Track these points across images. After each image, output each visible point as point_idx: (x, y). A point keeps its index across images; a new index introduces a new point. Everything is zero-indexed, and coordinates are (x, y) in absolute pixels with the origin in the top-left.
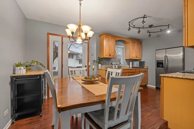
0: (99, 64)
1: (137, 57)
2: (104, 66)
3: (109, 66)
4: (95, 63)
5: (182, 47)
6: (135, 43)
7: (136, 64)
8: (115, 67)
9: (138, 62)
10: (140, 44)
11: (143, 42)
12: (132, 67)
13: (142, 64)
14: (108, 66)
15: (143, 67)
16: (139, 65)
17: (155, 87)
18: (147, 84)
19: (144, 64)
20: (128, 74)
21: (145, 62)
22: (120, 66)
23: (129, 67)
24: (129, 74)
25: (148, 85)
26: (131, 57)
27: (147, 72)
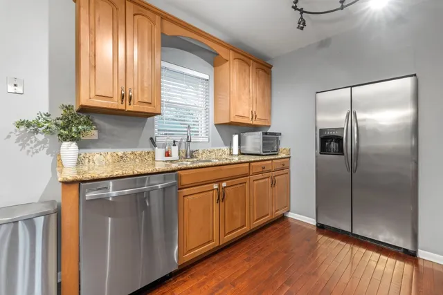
0: (65, 144)
1: (254, 116)
2: (103, 151)
3: (138, 151)
4: (40, 137)
5: (409, 78)
6: (249, 66)
7: (254, 141)
8: (167, 154)
9: (259, 135)
10: (265, 71)
11: (273, 69)
12: (241, 153)
13: (271, 141)
14: (129, 151)
15: (276, 153)
16: (263, 144)
17: (313, 222)
18: (289, 211)
19: (278, 142)
20: (216, 186)
21: (280, 134)
22: (192, 153)
23: (228, 152)
24: (224, 184)
25: (291, 215)
26: (233, 114)
27: (288, 168)
